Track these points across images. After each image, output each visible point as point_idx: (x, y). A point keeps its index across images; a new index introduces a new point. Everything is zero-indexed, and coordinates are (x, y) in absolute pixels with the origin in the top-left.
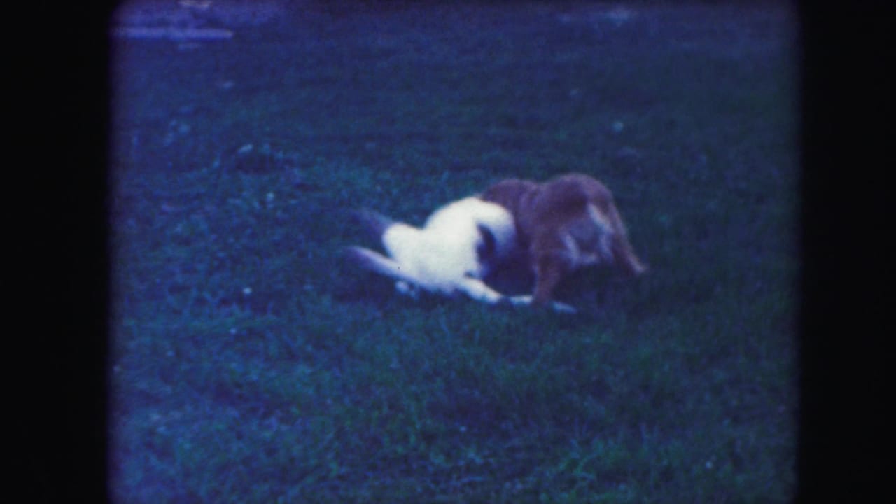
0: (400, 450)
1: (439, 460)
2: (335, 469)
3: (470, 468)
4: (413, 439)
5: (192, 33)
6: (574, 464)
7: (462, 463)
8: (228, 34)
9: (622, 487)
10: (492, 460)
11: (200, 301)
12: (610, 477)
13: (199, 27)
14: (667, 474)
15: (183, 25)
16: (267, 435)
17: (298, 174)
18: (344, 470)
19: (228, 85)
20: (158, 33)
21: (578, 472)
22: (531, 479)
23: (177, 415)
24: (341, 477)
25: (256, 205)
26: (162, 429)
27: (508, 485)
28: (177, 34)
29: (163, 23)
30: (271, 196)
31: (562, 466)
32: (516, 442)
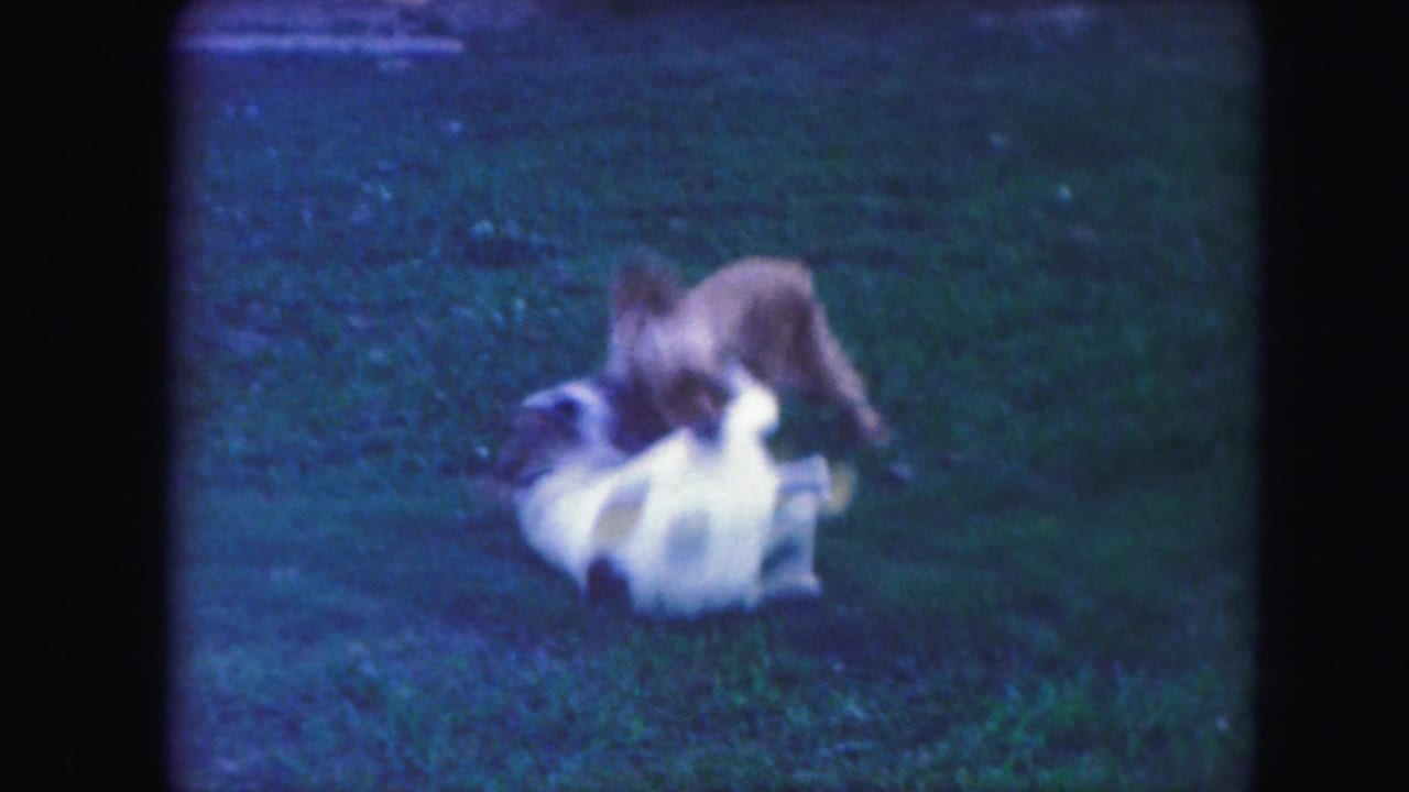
0: (740, 700)
1: (799, 717)
2: (638, 729)
3: (848, 728)
4: (759, 685)
5: (401, 43)
6: (1011, 722)
7: (834, 720)
8: (454, 46)
9: (1087, 758)
10: (881, 716)
11: (411, 468)
12: (1067, 743)
13: (412, 34)
14: (1157, 739)
15: (386, 31)
16: (529, 677)
17: (565, 268)
18: (653, 732)
19: (456, 126)
20: (344, 44)
21: (1018, 735)
22: (943, 747)
23: (390, 645)
24: (645, 743)
25: (498, 317)
26: (368, 669)
27: (908, 755)
28: (378, 45)
29: (355, 28)
30: (520, 304)
31: (992, 726)
32: (922, 688)
